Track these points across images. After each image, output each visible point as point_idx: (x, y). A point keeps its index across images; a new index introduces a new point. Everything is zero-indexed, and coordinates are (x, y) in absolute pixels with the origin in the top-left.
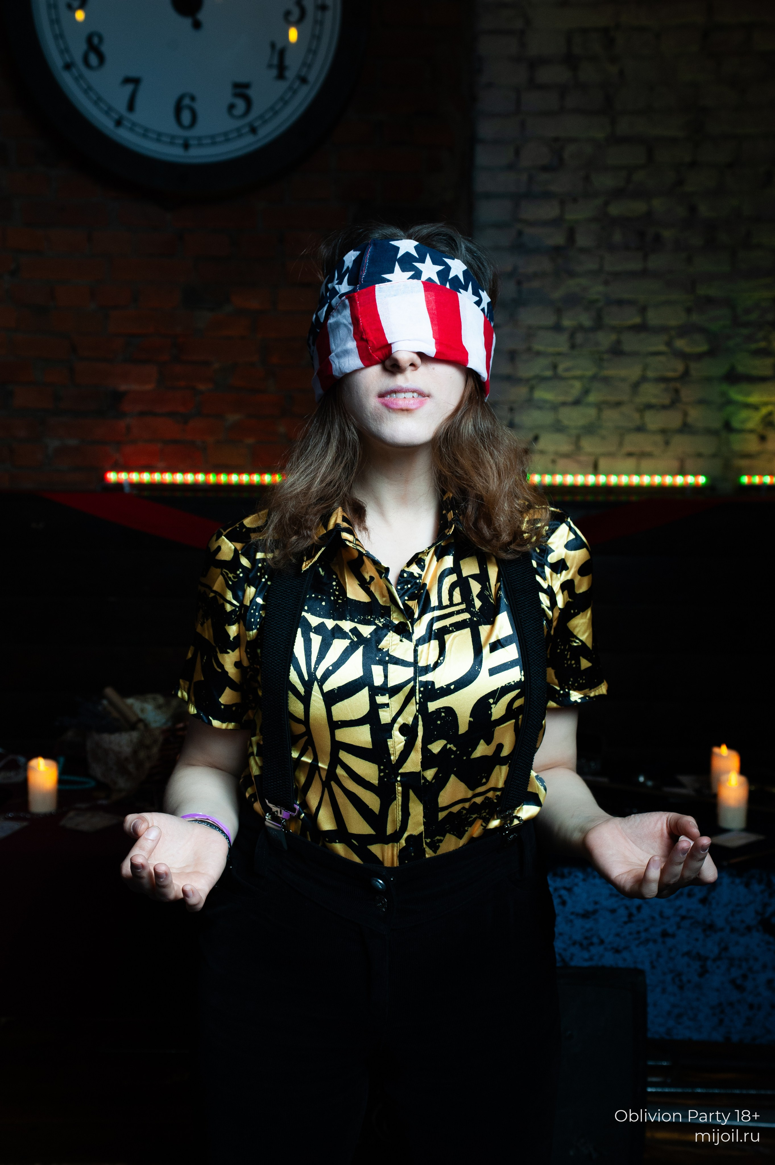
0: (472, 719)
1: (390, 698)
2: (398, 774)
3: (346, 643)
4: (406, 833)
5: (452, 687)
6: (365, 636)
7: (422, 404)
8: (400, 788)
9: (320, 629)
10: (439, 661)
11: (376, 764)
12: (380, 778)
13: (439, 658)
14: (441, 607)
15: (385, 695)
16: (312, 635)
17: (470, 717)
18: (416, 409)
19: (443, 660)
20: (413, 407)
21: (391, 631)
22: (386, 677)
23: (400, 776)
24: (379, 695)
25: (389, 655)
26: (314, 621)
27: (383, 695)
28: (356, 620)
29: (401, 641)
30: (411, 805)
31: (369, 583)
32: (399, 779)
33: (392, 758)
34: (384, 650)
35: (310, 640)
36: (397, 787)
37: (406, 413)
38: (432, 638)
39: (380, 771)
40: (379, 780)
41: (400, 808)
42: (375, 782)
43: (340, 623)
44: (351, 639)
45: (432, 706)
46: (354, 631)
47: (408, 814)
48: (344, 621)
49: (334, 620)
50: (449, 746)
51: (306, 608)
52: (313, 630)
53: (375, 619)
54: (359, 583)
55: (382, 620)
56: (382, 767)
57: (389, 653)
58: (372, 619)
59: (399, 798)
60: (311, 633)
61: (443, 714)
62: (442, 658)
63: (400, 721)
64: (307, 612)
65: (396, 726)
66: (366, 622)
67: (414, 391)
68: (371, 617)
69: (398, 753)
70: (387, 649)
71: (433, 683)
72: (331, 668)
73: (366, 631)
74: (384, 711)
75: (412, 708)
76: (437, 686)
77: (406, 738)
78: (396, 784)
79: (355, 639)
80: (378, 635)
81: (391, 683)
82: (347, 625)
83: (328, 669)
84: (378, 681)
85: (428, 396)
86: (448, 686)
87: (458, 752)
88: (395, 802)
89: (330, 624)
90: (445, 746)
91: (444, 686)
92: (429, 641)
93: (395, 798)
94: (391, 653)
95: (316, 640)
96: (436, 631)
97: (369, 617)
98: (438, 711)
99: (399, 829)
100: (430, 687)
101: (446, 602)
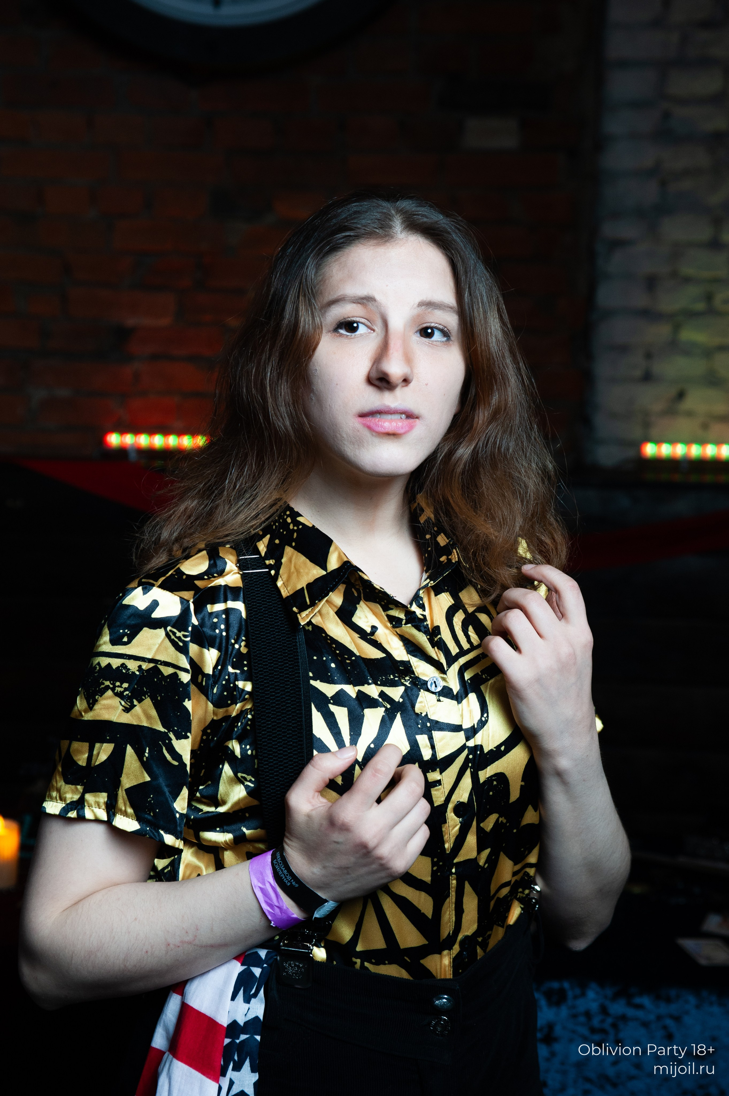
0: (523, 783)
1: (441, 773)
2: (453, 865)
3: (380, 712)
4: (460, 935)
5: (503, 748)
6: (397, 700)
7: (411, 428)
8: (454, 882)
9: (340, 699)
10: (483, 719)
11: (429, 857)
12: (433, 874)
13: (482, 715)
14: (462, 653)
15: (436, 770)
16: (333, 708)
17: (522, 781)
18: (405, 433)
19: (488, 716)
20: (401, 431)
21: (422, 690)
22: (433, 747)
23: (454, 867)
24: (430, 771)
25: (430, 720)
26: (329, 690)
27: (434, 770)
28: (379, 683)
29: (439, 700)
30: (465, 900)
31: (373, 633)
32: (454, 870)
33: (447, 846)
34: (423, 715)
35: (332, 715)
36: (451, 881)
37: (392, 437)
38: (469, 692)
39: (433, 864)
40: (432, 876)
41: (454, 906)
42: (428, 879)
43: (361, 688)
44: (384, 706)
45: (484, 775)
46: (382, 694)
47: (462, 911)
48: (366, 685)
49: (354, 686)
50: (500, 819)
51: (311, 674)
52: (332, 701)
53: (400, 680)
54: (359, 636)
55: (407, 678)
56: (435, 860)
57: (429, 717)
58: (396, 679)
59: (453, 894)
60: (330, 706)
61: (495, 783)
62: (485, 715)
63: (455, 798)
64: (315, 679)
65: (451, 806)
66: (393, 684)
67: (402, 413)
68: (395, 677)
69: (453, 840)
70: (425, 714)
71: (481, 747)
72: (372, 746)
73: (396, 693)
74: (436, 790)
75: (467, 782)
76: (486, 750)
77: (461, 819)
78: (451, 877)
79: (389, 706)
80: (411, 698)
81: (441, 755)
82: (373, 690)
83: (369, 747)
84: (427, 754)
85: (417, 418)
86: (498, 747)
87: (508, 824)
88: (448, 900)
89: (351, 691)
90: (498, 820)
91: (493, 749)
92: (466, 695)
93: (448, 896)
94: (431, 717)
95: (341, 714)
96: (469, 682)
97: (392, 677)
98: (490, 779)
99: (453, 932)
100: (478, 752)
101: (466, 646)
